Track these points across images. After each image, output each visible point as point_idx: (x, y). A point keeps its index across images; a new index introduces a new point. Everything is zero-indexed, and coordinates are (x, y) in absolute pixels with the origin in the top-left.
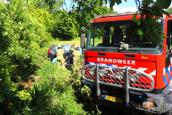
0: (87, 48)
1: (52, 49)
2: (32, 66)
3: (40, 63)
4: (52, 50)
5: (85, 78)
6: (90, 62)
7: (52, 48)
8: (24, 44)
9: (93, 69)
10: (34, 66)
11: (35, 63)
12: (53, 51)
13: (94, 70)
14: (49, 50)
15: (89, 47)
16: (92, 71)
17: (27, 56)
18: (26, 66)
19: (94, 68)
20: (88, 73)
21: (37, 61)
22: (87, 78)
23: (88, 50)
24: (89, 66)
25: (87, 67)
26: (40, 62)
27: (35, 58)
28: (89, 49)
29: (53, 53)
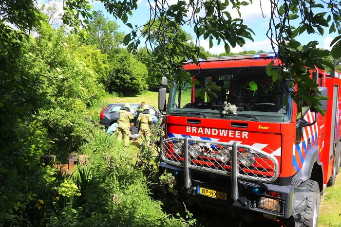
0: (170, 110)
1: (107, 111)
2: (73, 137)
3: (87, 133)
5: (166, 160)
6: (173, 134)
7: (108, 108)
8: (64, 103)
9: (180, 144)
10: (79, 137)
11: (79, 133)
12: (108, 113)
13: (182, 146)
14: (102, 113)
15: (172, 109)
16: (178, 147)
17: (69, 122)
18: (67, 138)
19: (181, 142)
21: (82, 129)
22: (169, 159)
23: (172, 114)
25: (170, 141)
26: (88, 131)
27: (79, 125)
28: (172, 112)
29: (108, 116)
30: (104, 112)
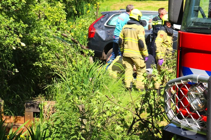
0: (188, 21)
1: (100, 23)
2: (39, 70)
3: (62, 63)
4: (99, 27)
5: (174, 119)
6: (192, 69)
7: (102, 20)
8: (13, 7)
9: (200, 90)
10: (47, 69)
11: (49, 62)
12: (102, 29)
13: (204, 93)
14: (92, 27)
15: (192, 19)
16: (197, 96)
17: (19, 41)
18: (17, 71)
19: (202, 86)
20: (185, 101)
21: (53, 56)
22: (180, 117)
23: (190, 30)
24: (186, 79)
25: (182, 82)
26: (63, 59)
27: (49, 48)
28: (192, 25)
29: (102, 34)
30: (96, 26)
